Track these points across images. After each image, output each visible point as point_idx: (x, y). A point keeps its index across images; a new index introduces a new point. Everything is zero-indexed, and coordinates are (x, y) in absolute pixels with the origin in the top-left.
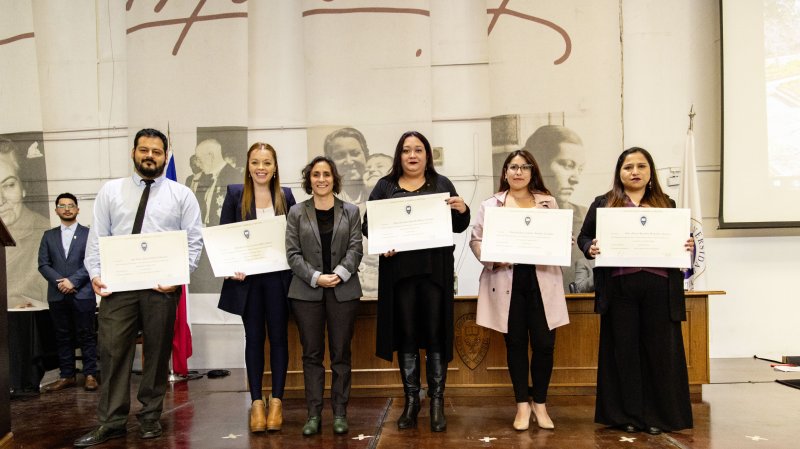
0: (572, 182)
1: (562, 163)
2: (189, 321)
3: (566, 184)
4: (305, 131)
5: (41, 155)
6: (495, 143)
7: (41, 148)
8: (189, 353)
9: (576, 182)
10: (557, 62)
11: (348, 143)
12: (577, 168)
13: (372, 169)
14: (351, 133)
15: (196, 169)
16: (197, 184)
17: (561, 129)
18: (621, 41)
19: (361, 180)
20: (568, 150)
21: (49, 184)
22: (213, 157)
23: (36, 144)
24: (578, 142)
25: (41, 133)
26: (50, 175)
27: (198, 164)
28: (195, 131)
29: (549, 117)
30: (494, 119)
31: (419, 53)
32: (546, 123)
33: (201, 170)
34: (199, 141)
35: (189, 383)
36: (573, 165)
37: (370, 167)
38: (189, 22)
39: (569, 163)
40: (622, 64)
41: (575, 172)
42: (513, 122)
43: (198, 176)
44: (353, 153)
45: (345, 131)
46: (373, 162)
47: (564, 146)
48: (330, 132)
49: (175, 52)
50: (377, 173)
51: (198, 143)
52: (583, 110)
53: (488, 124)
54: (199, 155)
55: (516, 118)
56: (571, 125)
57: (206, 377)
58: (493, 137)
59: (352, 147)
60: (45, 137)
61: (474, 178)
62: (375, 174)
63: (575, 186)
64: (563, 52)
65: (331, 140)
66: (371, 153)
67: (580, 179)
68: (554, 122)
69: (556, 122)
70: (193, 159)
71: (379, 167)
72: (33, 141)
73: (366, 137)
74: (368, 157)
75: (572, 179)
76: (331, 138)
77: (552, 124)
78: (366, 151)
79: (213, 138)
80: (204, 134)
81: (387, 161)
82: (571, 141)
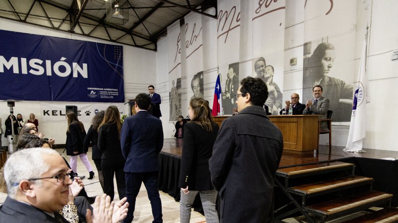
0: (329, 67)
1: (326, 59)
3: (326, 68)
5: (203, 78)
6: (304, 55)
7: (203, 76)
9: (331, 67)
10: (327, 14)
11: (261, 63)
12: (332, 60)
14: (262, 59)
15: (228, 77)
17: (326, 44)
19: (264, 76)
20: (329, 53)
22: (232, 73)
24: (333, 48)
26: (204, 83)
29: (322, 39)
30: (304, 45)
31: (281, 24)
32: (321, 42)
36: (330, 59)
37: (266, 70)
38: (228, 32)
39: (329, 59)
41: (330, 62)
42: (309, 45)
43: (229, 79)
44: (262, 66)
45: (260, 59)
46: (267, 68)
49: (225, 42)
51: (229, 70)
53: (303, 47)
54: (229, 73)
55: (310, 43)
58: (304, 52)
59: (262, 64)
60: (203, 72)
62: (267, 73)
63: (330, 69)
72: (202, 74)
73: (266, 60)
74: (266, 67)
76: (256, 62)
77: (324, 42)
78: (265, 64)
80: (231, 66)
81: (271, 67)
82: (330, 49)
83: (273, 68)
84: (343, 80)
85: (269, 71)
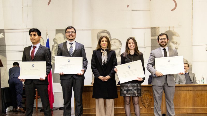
1: (173, 43)
2: (53, 92)
4: (91, 31)
5: (4, 37)
6: (152, 36)
7: (4, 35)
8: (53, 102)
9: (177, 49)
10: (172, 10)
12: (178, 44)
13: (112, 44)
14: (106, 32)
15: (55, 43)
16: (55, 47)
17: (173, 32)
18: (192, 3)
20: (175, 39)
21: (6, 46)
22: (61, 39)
23: (2, 33)
24: (178, 36)
25: (4, 30)
27: (56, 41)
28: (55, 30)
29: (169, 28)
30: (151, 28)
31: (128, 6)
32: (168, 30)
33: (57, 43)
34: (56, 33)
35: (53, 111)
36: (177, 43)
37: (112, 43)
39: (175, 43)
40: (192, 11)
41: (177, 46)
42: (158, 29)
43: (56, 45)
45: (104, 31)
46: (113, 41)
47: (174, 37)
48: (99, 31)
49: (48, 4)
50: (114, 45)
51: (56, 34)
52: (180, 26)
53: (150, 30)
54: (56, 38)
55: (159, 28)
56: (176, 31)
57: (58, 109)
58: (151, 34)
60: (5, 31)
61: (144, 47)
62: (113, 45)
64: (174, 7)
65: (99, 34)
66: (112, 38)
67: (178, 48)
68: (171, 30)
69: (171, 29)
70: (54, 39)
71: (115, 43)
72: (1, 32)
73: (110, 33)
74: (111, 40)
75: (176, 48)
77: (170, 30)
78: (111, 38)
79: (61, 32)
80: (58, 31)
81: (118, 41)
82: (176, 36)
83: (120, 42)
84: (187, 59)
85: (115, 44)
